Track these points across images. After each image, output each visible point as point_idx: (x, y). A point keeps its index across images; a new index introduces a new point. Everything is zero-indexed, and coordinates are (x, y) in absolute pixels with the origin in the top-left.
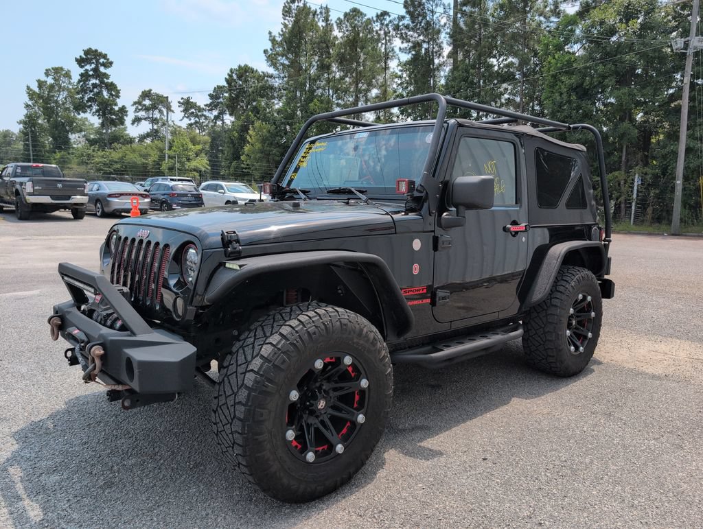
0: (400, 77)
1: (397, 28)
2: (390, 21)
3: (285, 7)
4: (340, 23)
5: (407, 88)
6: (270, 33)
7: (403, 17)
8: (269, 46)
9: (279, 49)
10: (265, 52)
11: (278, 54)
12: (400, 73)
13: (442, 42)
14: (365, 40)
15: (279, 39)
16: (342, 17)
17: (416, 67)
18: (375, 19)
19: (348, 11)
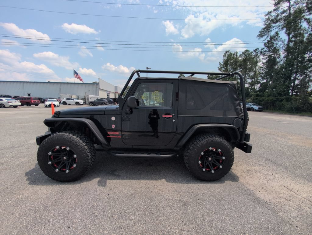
0: (262, 67)
1: (261, 52)
2: (259, 51)
3: (224, 55)
4: (241, 55)
5: (265, 70)
6: (219, 62)
7: (264, 49)
8: (219, 66)
9: (222, 66)
10: (218, 67)
11: (222, 67)
12: (262, 66)
13: (280, 53)
14: (250, 58)
15: (222, 64)
16: (242, 54)
17: (269, 63)
18: (253, 51)
19: (244, 51)
